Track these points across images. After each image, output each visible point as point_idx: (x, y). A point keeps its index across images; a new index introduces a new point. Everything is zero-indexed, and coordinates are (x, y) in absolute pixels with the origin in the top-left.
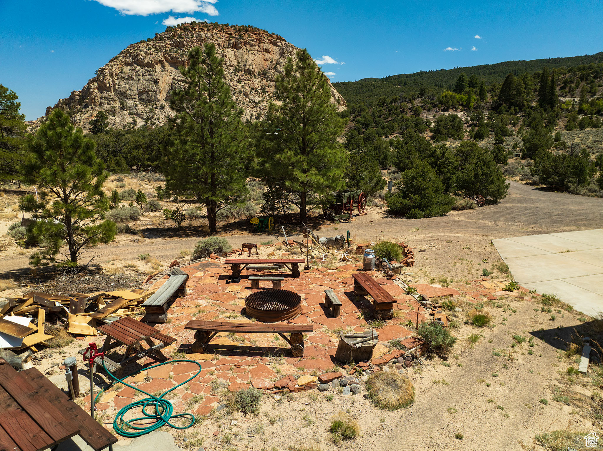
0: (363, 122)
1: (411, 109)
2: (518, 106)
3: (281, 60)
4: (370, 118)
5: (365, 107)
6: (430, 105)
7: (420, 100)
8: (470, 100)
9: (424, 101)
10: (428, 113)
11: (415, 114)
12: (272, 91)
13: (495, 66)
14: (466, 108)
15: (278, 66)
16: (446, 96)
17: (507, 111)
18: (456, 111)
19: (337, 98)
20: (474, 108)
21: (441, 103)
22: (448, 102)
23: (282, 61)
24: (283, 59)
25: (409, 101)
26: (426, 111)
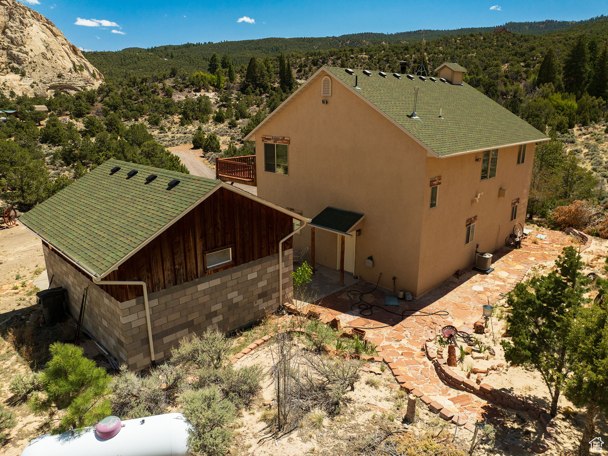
0: (111, 104)
1: (163, 89)
2: (263, 87)
3: (10, 24)
4: (118, 100)
5: (114, 87)
6: (182, 86)
7: (172, 80)
8: (220, 81)
9: (176, 81)
10: (180, 93)
11: (167, 95)
12: (3, 61)
13: (259, 41)
14: (217, 88)
15: (7, 30)
16: (197, 77)
17: (253, 92)
18: (208, 91)
19: (92, 72)
20: (225, 89)
21: (193, 84)
22: (199, 83)
23: (12, 25)
24: (13, 23)
25: (161, 81)
26: (178, 92)
